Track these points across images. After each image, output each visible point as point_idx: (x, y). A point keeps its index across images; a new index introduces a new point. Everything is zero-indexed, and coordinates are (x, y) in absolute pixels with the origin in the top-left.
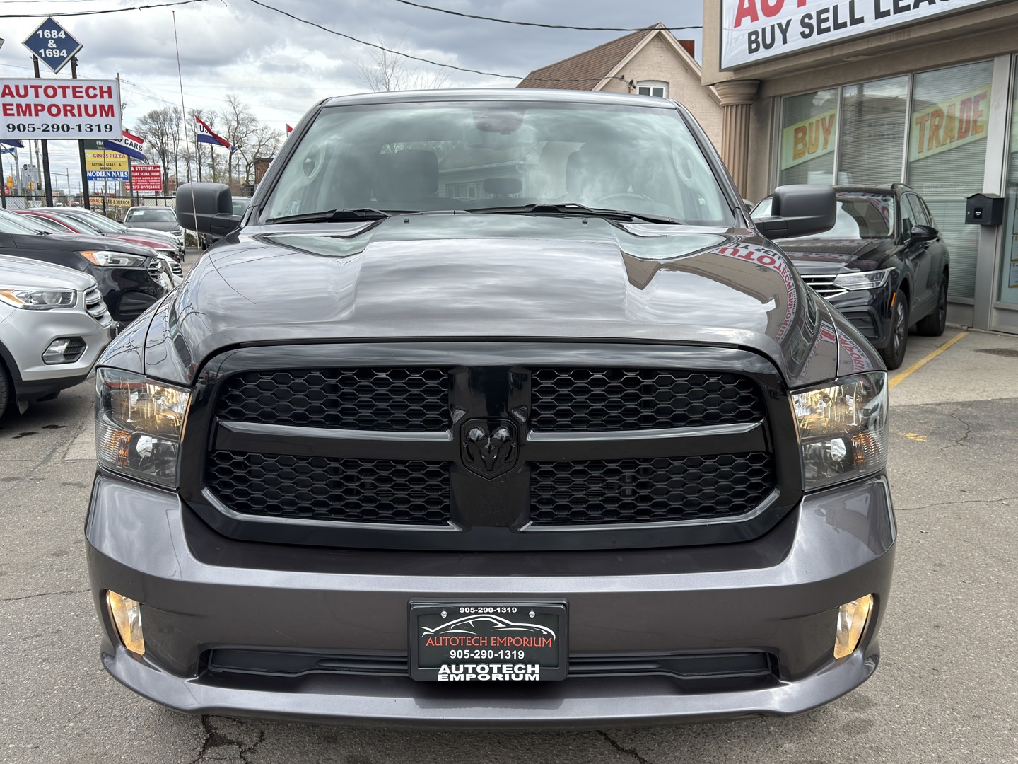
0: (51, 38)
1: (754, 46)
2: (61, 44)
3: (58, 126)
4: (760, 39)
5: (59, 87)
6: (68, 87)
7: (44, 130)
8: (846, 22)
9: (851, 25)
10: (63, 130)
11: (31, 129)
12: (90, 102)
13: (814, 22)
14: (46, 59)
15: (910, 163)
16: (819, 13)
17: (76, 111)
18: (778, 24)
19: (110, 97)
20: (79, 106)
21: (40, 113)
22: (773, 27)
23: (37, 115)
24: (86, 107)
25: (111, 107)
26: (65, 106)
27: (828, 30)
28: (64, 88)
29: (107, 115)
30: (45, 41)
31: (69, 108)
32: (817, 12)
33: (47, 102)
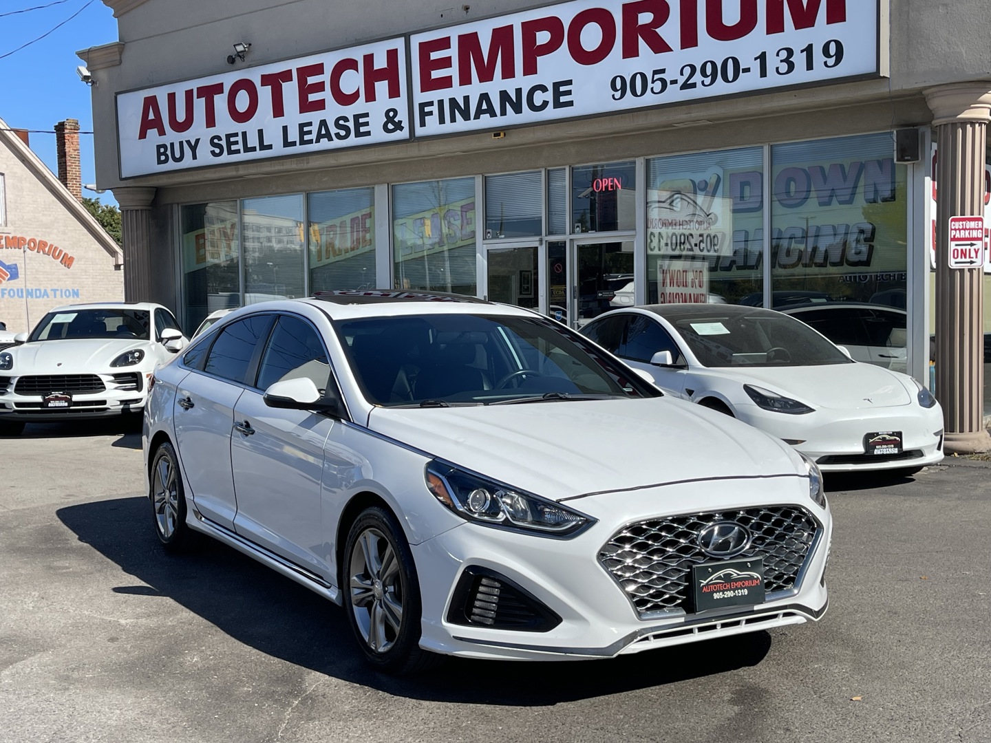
1: (163, 158)
4: (169, 153)
8: (255, 147)
9: (260, 150)
13: (223, 143)
15: (312, 269)
16: (228, 136)
18: (186, 141)
22: (181, 143)
27: (238, 151)
32: (226, 135)
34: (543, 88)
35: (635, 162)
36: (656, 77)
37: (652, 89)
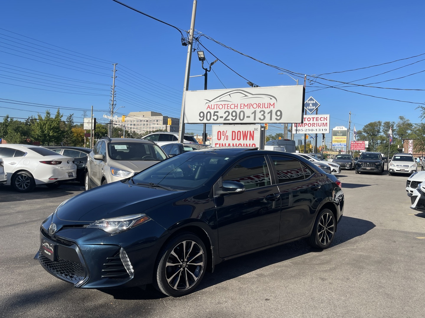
0: (311, 103)
2: (313, 105)
3: (310, 130)
5: (312, 118)
6: (315, 118)
7: (306, 131)
10: (311, 131)
11: (302, 131)
12: (320, 122)
14: (309, 109)
17: (315, 125)
19: (327, 120)
20: (317, 123)
21: (305, 126)
23: (304, 126)
24: (319, 123)
25: (326, 123)
26: (313, 124)
28: (313, 118)
29: (325, 126)
30: (309, 104)
31: (314, 124)
33: (308, 122)
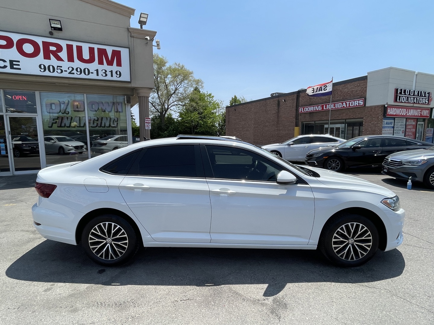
34: (4, 61)
35: (35, 92)
36: (58, 68)
37: (57, 71)
